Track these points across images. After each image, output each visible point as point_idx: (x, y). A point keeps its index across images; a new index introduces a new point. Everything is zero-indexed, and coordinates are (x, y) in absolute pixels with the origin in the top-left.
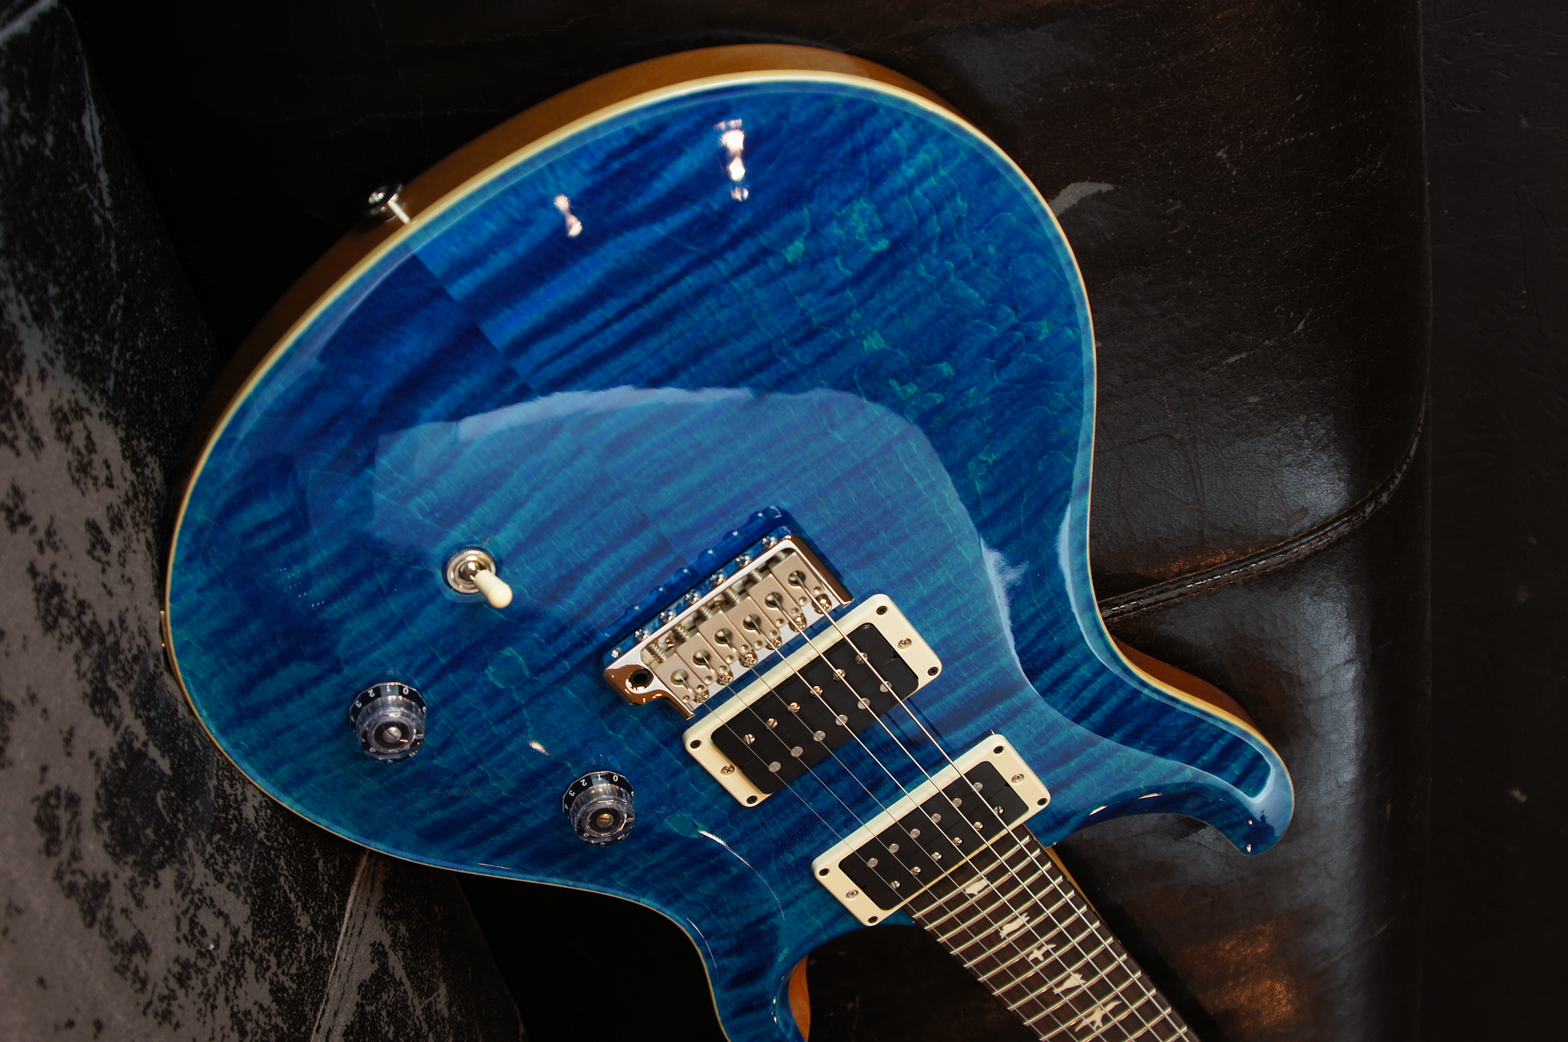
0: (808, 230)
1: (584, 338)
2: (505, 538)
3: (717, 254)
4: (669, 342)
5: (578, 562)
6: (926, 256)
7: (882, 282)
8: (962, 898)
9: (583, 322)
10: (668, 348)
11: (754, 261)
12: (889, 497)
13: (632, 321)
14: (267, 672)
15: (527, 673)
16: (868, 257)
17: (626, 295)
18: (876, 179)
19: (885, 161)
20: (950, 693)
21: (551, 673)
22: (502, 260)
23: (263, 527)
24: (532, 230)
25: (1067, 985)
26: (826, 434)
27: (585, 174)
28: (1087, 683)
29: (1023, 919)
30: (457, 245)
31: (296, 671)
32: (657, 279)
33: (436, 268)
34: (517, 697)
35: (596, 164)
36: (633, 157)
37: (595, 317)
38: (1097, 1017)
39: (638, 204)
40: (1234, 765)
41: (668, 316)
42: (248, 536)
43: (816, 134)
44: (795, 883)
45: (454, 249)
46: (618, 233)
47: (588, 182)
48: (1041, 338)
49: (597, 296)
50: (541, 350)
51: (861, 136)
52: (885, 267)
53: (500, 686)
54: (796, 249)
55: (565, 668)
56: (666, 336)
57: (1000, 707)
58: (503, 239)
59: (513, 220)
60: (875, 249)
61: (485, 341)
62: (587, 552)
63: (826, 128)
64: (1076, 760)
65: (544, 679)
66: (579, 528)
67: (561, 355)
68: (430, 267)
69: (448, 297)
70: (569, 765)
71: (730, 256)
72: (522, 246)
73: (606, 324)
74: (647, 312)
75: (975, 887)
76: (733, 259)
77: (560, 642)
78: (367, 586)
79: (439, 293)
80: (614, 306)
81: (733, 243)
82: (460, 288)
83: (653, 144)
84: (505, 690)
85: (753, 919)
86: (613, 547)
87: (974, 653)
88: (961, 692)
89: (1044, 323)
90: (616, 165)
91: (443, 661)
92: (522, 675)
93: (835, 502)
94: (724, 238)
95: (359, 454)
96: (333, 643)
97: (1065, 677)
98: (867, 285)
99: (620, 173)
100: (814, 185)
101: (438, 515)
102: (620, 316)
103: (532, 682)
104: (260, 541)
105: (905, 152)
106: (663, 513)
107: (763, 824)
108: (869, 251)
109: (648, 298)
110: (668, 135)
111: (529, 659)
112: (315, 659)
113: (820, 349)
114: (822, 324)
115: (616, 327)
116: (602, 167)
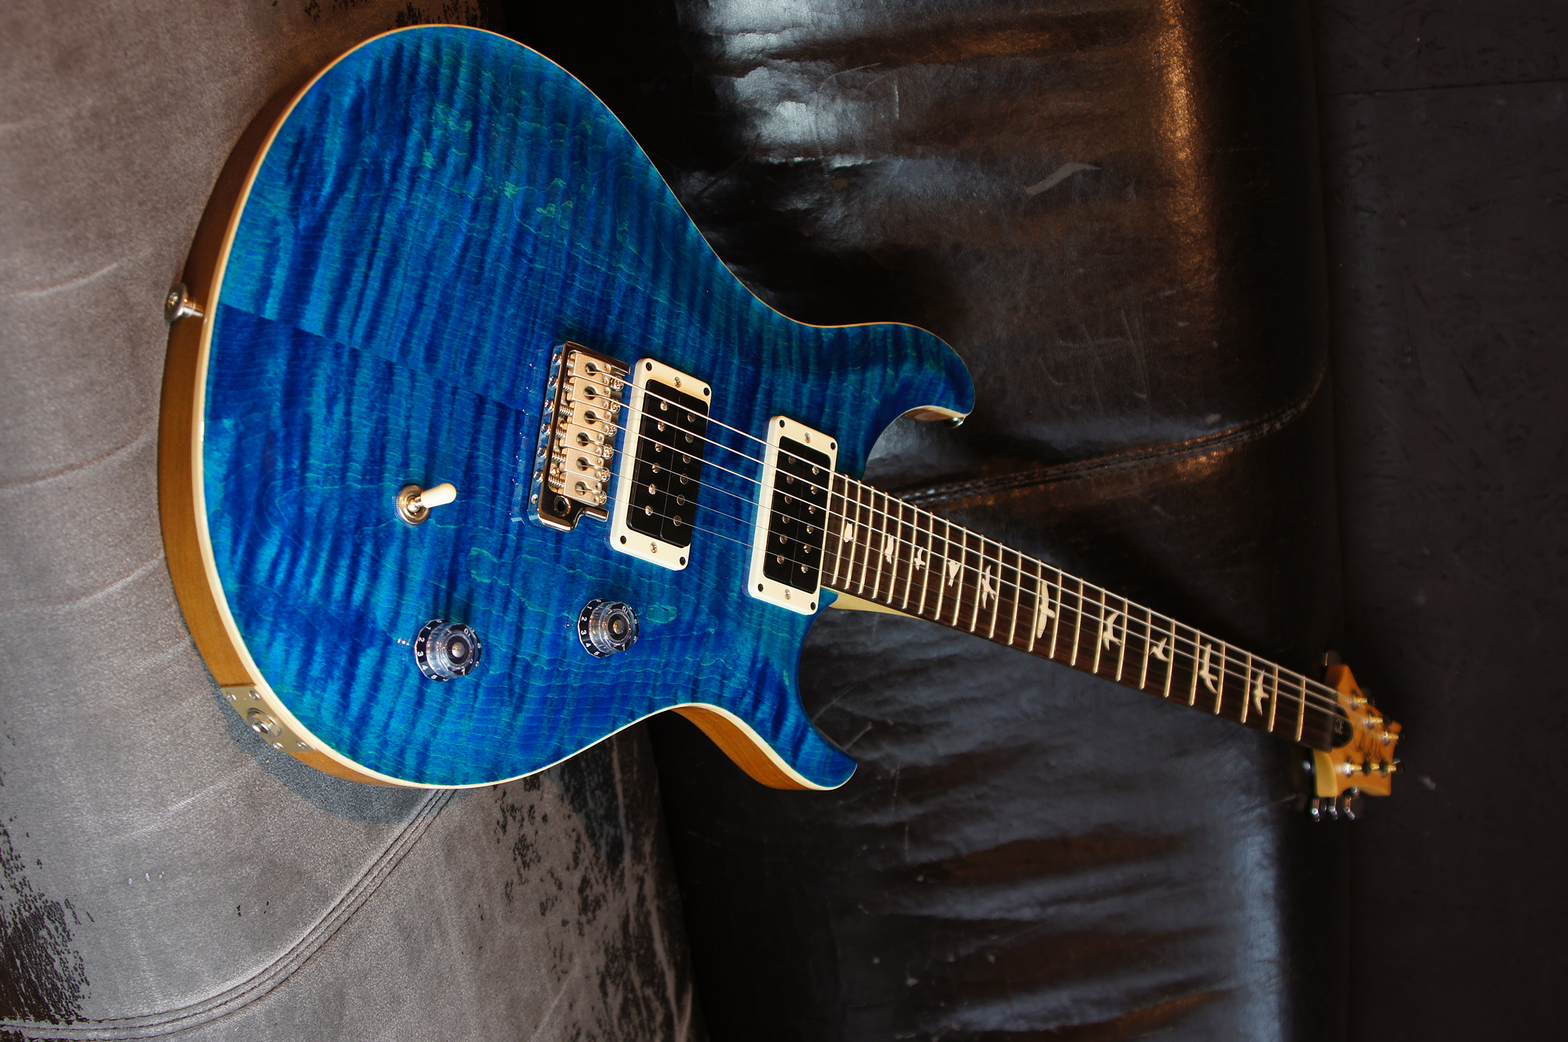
0: (425, 142)
1: (361, 294)
2: (416, 469)
3: (390, 190)
4: (407, 265)
5: (466, 454)
6: (495, 117)
7: (487, 149)
8: (847, 546)
9: (353, 284)
10: (409, 268)
11: (413, 180)
12: (594, 289)
13: (379, 264)
14: (349, 678)
15: (495, 560)
16: (468, 138)
17: (363, 250)
18: (433, 85)
19: (431, 74)
20: (726, 406)
21: (507, 550)
22: (280, 275)
23: (275, 565)
24: (282, 244)
25: (953, 575)
26: (531, 269)
27: (283, 189)
28: (789, 349)
29: (891, 539)
30: (249, 284)
31: (367, 662)
32: (372, 227)
33: (246, 307)
34: (501, 582)
35: (285, 178)
36: (301, 160)
37: (357, 277)
38: (987, 588)
39: (327, 189)
40: (909, 351)
41: (395, 248)
42: (271, 578)
43: (384, 81)
44: (750, 614)
45: (249, 288)
46: (330, 213)
47: (290, 193)
48: (590, 133)
49: (349, 262)
50: (344, 320)
51: (406, 66)
52: (480, 138)
53: (488, 581)
54: (429, 160)
55: (513, 540)
56: (403, 262)
57: (760, 396)
58: (270, 262)
59: (268, 245)
60: (466, 130)
61: (309, 335)
62: (466, 444)
63: (385, 73)
64: (827, 405)
65: (507, 557)
66: (450, 430)
67: (356, 315)
68: (244, 309)
69: (269, 322)
70: (566, 615)
71: (398, 186)
72: (284, 259)
73: (366, 277)
74: (382, 253)
75: (848, 534)
76: (403, 186)
77: (497, 523)
78: (365, 562)
79: (262, 323)
80: (361, 261)
81: (394, 178)
82: (271, 311)
83: (305, 145)
84: (492, 583)
85: (749, 664)
86: (477, 431)
87: (717, 367)
88: (731, 399)
89: (584, 122)
90: (296, 171)
91: (443, 586)
92: (494, 563)
93: (569, 313)
94: (387, 177)
95: (295, 467)
96: (373, 622)
97: (775, 353)
98: (480, 155)
99: (302, 175)
100: (407, 112)
101: (368, 477)
102: (370, 266)
103: (503, 565)
104: (280, 577)
105: (435, 62)
106: (487, 387)
107: (701, 580)
108: (464, 134)
109: (375, 243)
110: (308, 135)
111: (490, 548)
112: (371, 644)
113: (488, 214)
114: (476, 197)
115: (372, 274)
116: (289, 179)
